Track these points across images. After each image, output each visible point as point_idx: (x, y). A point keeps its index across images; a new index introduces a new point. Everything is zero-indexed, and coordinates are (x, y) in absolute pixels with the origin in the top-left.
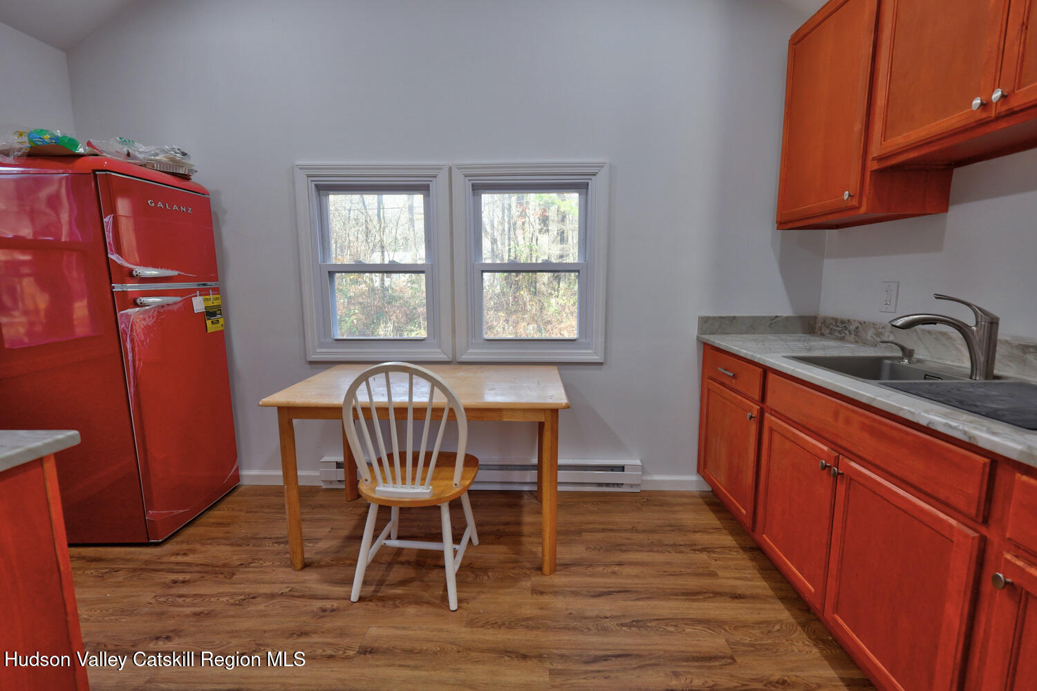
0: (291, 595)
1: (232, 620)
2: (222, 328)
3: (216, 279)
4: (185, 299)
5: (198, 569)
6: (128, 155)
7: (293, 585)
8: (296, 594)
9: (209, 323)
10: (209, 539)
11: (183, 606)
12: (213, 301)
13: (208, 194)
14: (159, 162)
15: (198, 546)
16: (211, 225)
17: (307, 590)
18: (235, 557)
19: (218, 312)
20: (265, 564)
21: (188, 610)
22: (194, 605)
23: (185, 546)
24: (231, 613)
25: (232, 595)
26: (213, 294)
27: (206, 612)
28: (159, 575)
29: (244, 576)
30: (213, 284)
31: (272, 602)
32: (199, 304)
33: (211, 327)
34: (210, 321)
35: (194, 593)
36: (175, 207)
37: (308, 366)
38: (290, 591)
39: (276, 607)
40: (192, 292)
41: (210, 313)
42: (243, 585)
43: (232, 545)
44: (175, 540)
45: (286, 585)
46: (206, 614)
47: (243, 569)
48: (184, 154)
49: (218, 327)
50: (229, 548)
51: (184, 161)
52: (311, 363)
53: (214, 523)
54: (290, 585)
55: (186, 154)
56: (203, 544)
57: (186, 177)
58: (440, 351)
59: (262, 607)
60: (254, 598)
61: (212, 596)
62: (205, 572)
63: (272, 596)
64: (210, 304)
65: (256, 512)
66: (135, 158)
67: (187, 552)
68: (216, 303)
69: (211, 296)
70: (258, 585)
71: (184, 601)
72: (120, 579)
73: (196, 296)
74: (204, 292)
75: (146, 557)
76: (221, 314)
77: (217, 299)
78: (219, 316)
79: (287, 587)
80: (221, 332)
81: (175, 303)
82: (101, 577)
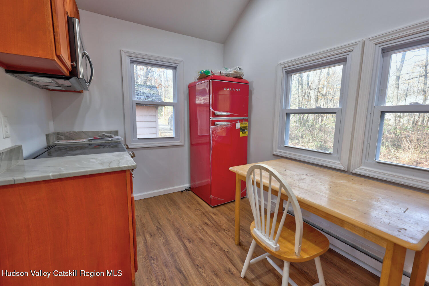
0: (225, 253)
1: (206, 249)
2: (247, 136)
3: (247, 116)
4: (232, 124)
5: (213, 222)
6: (221, 73)
7: (230, 250)
8: (228, 255)
9: (241, 133)
10: (224, 213)
11: (201, 233)
12: (244, 124)
13: (249, 83)
14: (232, 74)
15: (219, 214)
16: (248, 95)
17: (232, 256)
18: (225, 225)
19: (246, 129)
20: (229, 234)
21: (201, 236)
22: (203, 235)
23: (217, 212)
24: (207, 246)
25: (213, 239)
26: (245, 122)
27: (203, 240)
28: (205, 218)
29: (221, 234)
30: (245, 118)
31: (219, 252)
32: (238, 126)
33: (242, 135)
34: (242, 132)
35: (206, 231)
36: (234, 90)
37: (273, 156)
38: (227, 252)
39: (219, 255)
40: (236, 121)
41: (242, 129)
42: (218, 238)
43: (227, 220)
44: (217, 208)
45: (228, 248)
46: (203, 241)
47: (223, 231)
48: (240, 69)
49: (245, 135)
50: (226, 220)
51: (240, 72)
52: (275, 155)
53: (229, 208)
54: (229, 249)
55: (241, 69)
56: (221, 214)
57: (240, 78)
58: (339, 162)
59: (215, 251)
60: (217, 245)
61: (209, 235)
62: (214, 225)
63: (221, 249)
64: (243, 126)
65: (243, 211)
66: (223, 73)
67: (216, 214)
68: (245, 125)
69: (244, 123)
70: (221, 241)
71: (203, 231)
72: (198, 213)
73: (237, 122)
74: (241, 121)
75: (207, 210)
76: (247, 130)
77: (246, 124)
78: (246, 131)
79: (228, 249)
80: (247, 137)
81: (229, 125)
82: (196, 210)
